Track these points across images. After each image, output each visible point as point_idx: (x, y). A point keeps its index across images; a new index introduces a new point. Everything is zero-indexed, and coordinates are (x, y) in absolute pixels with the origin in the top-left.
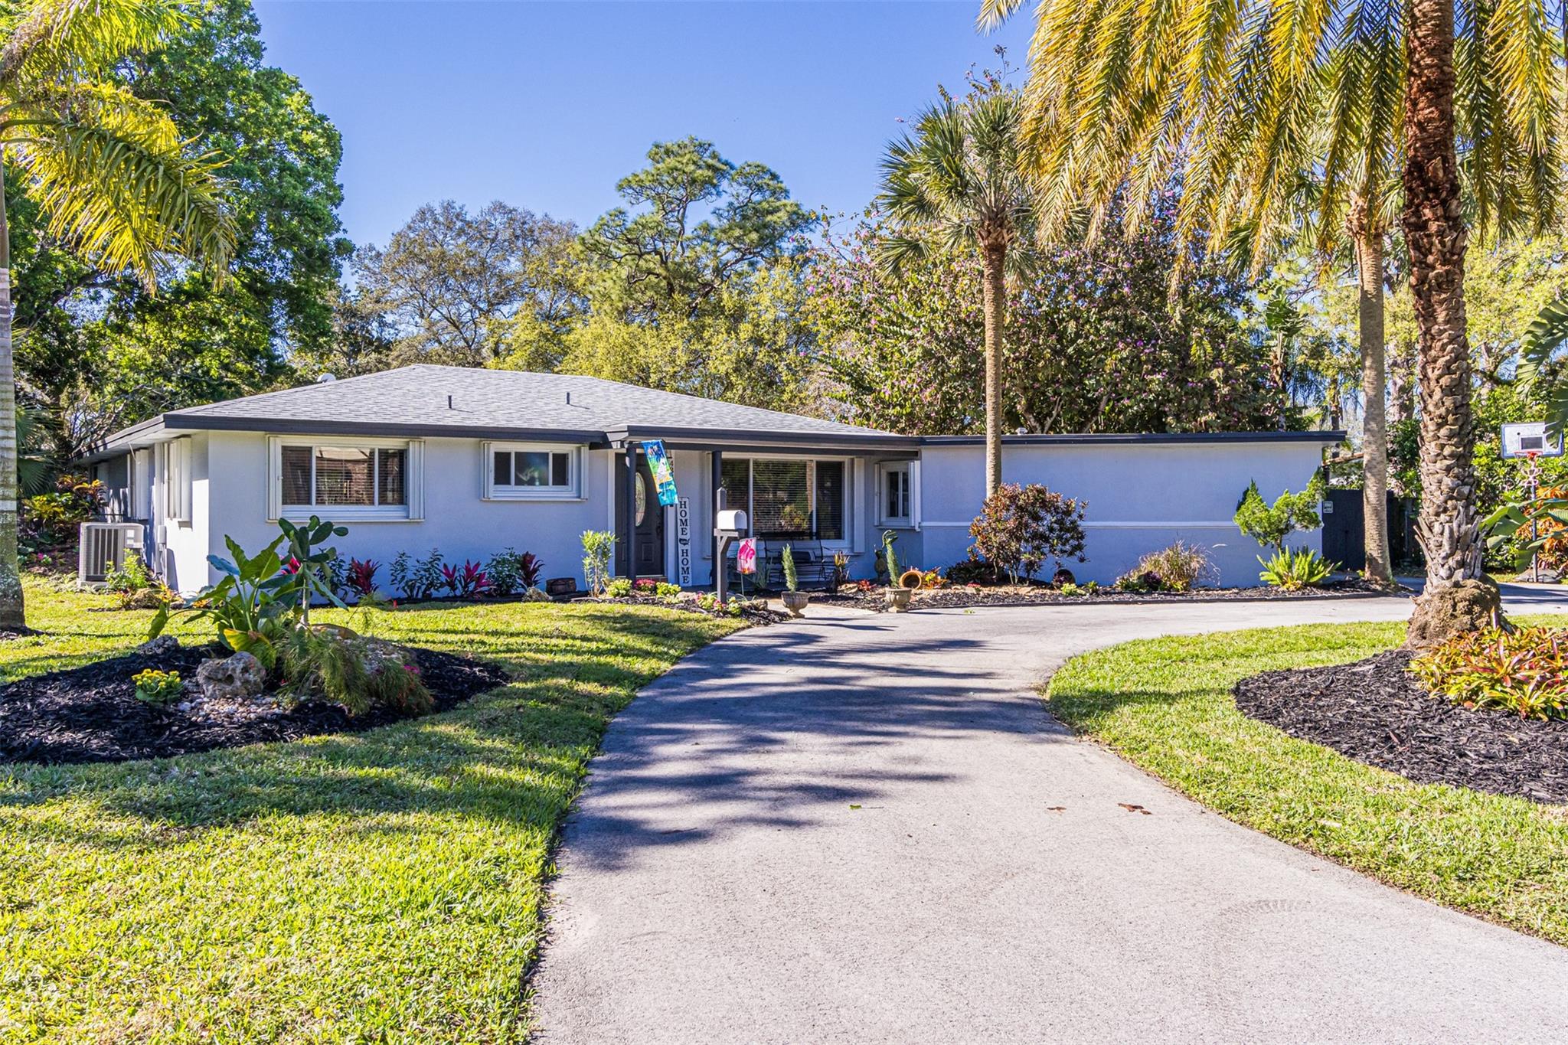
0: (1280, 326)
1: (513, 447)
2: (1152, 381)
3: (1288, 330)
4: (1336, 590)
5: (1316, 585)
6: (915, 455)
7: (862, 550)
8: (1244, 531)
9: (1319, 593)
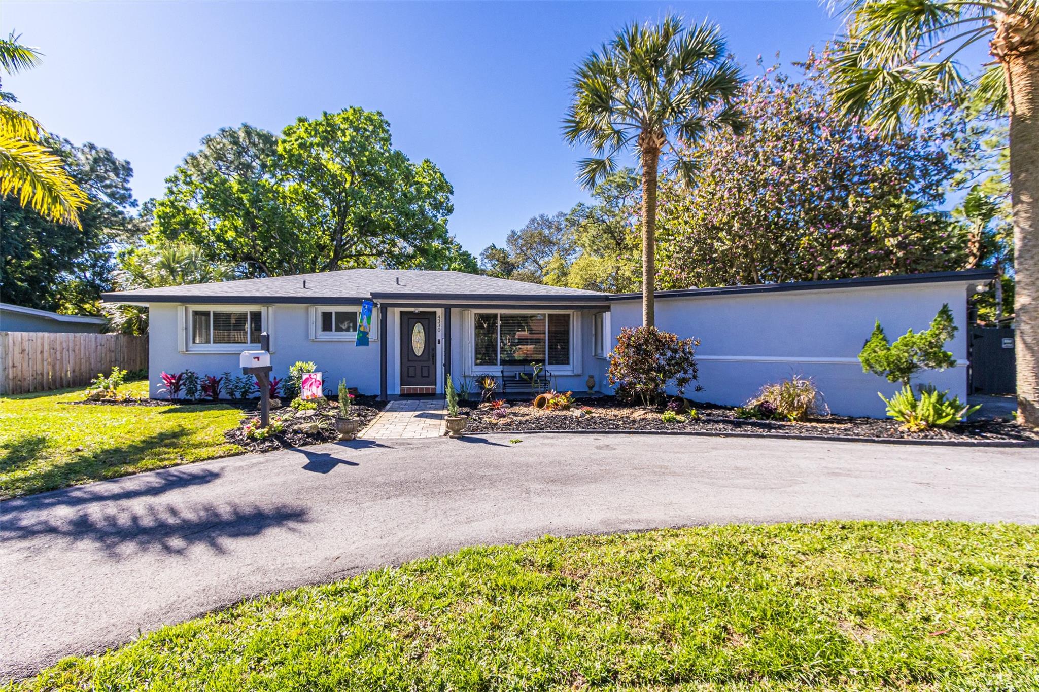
0: (977, 213)
1: (334, 309)
2: (838, 252)
3: (984, 215)
4: (973, 434)
5: (944, 427)
6: (608, 308)
7: (580, 372)
8: (865, 369)
9: (947, 436)
